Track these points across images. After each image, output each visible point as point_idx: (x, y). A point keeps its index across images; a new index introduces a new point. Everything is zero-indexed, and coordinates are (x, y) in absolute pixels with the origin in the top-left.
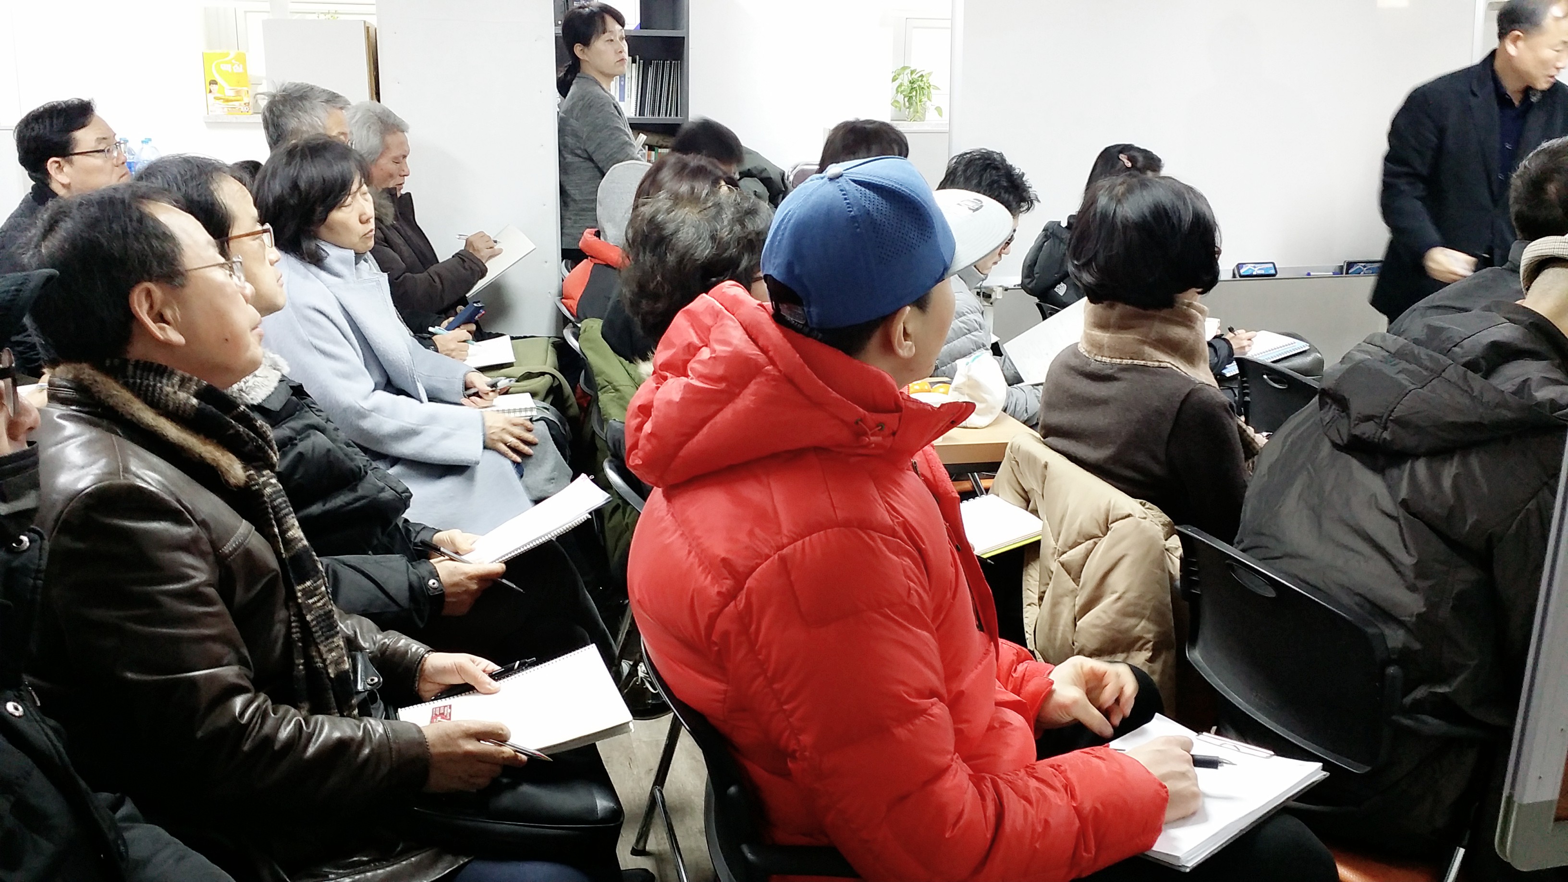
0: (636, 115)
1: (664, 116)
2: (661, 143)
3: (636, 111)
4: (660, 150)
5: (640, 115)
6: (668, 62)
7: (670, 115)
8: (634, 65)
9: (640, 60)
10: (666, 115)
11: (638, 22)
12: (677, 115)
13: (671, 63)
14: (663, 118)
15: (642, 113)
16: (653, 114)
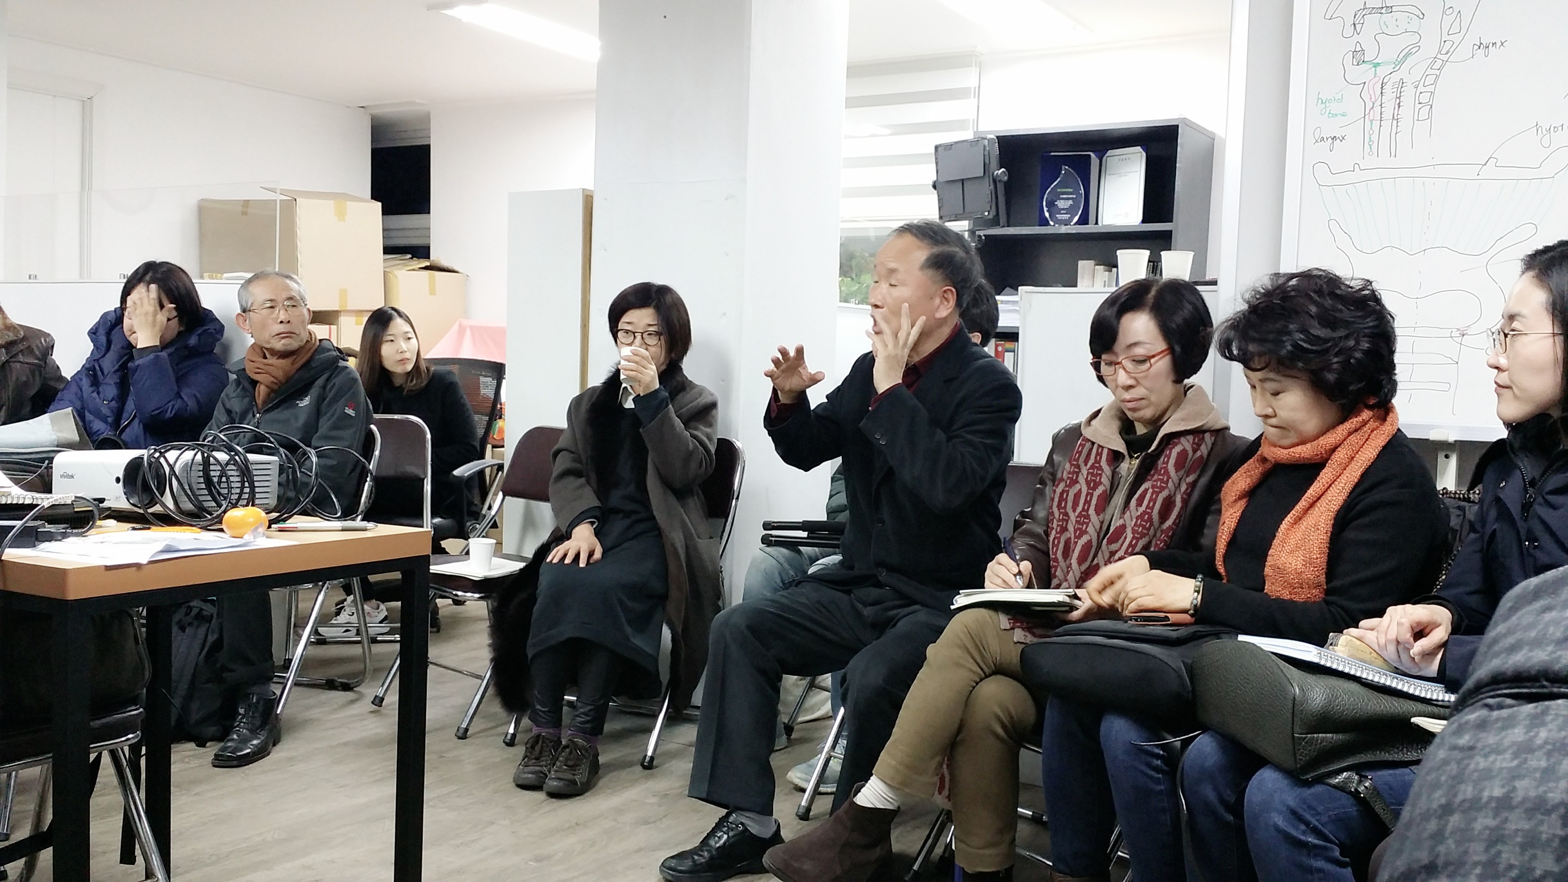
11: (1140, 214)
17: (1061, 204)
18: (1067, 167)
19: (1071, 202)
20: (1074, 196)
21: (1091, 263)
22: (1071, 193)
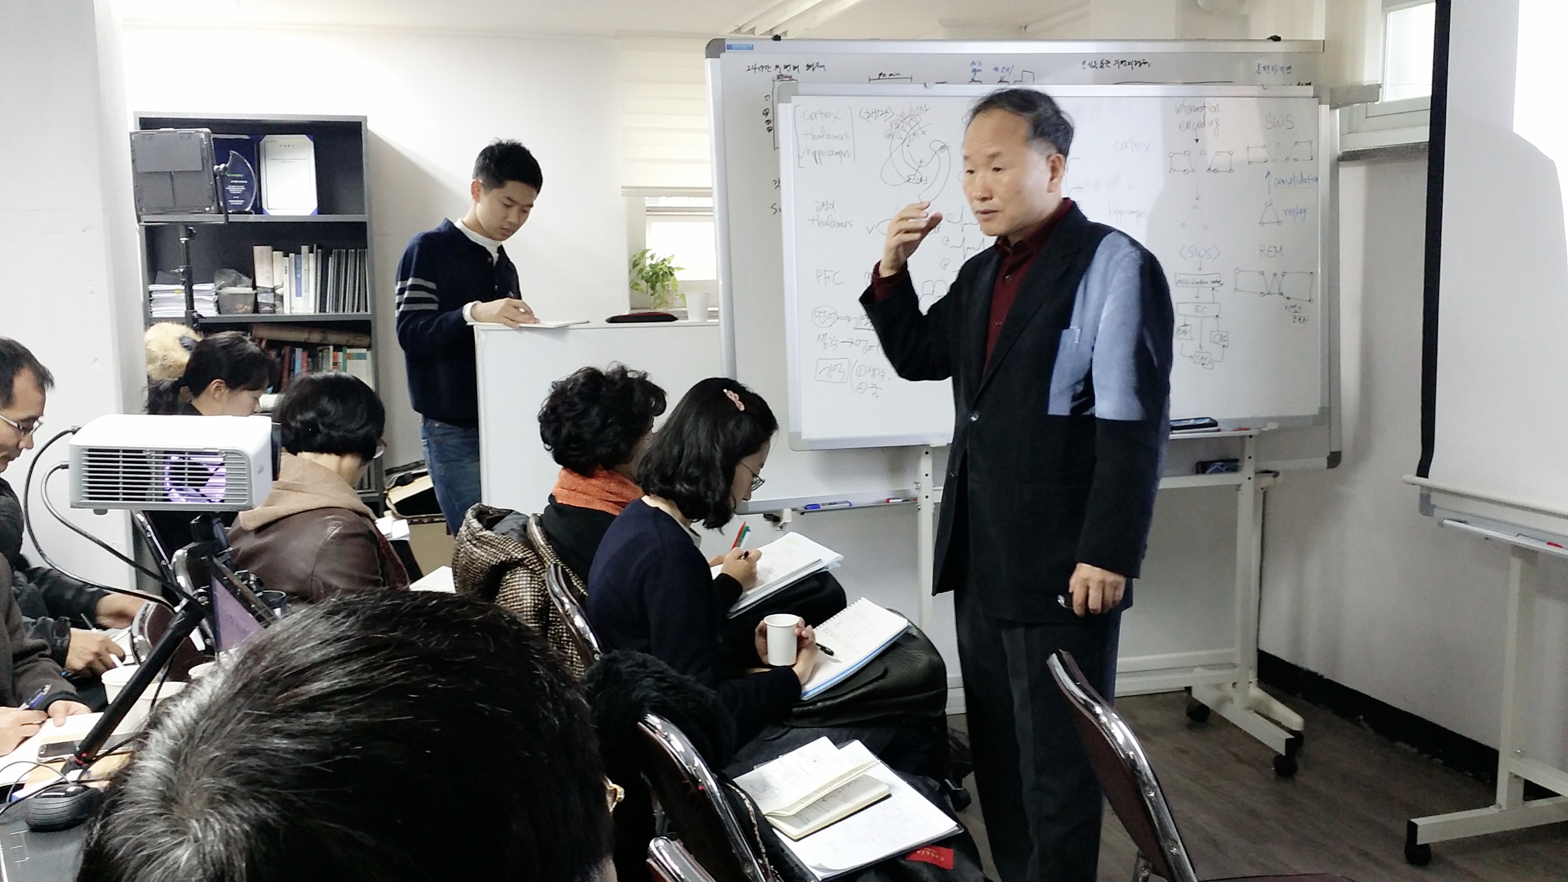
0: (315, 312)
1: (350, 312)
2: (352, 342)
3: (315, 307)
4: (349, 351)
5: (320, 311)
6: (353, 250)
7: (358, 310)
8: (311, 254)
9: (318, 247)
10: (353, 311)
11: (314, 205)
12: (366, 310)
13: (356, 252)
14: (348, 313)
15: (323, 308)
16: (337, 310)
17: (233, 189)
18: (234, 152)
19: (243, 188)
20: (246, 182)
21: (268, 248)
22: (240, 179)
